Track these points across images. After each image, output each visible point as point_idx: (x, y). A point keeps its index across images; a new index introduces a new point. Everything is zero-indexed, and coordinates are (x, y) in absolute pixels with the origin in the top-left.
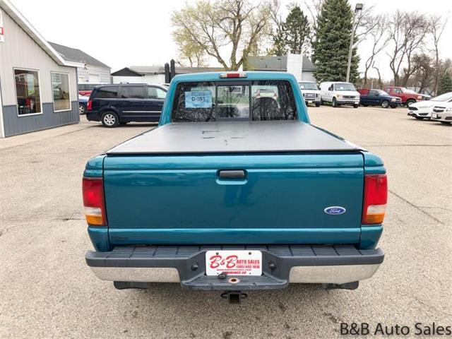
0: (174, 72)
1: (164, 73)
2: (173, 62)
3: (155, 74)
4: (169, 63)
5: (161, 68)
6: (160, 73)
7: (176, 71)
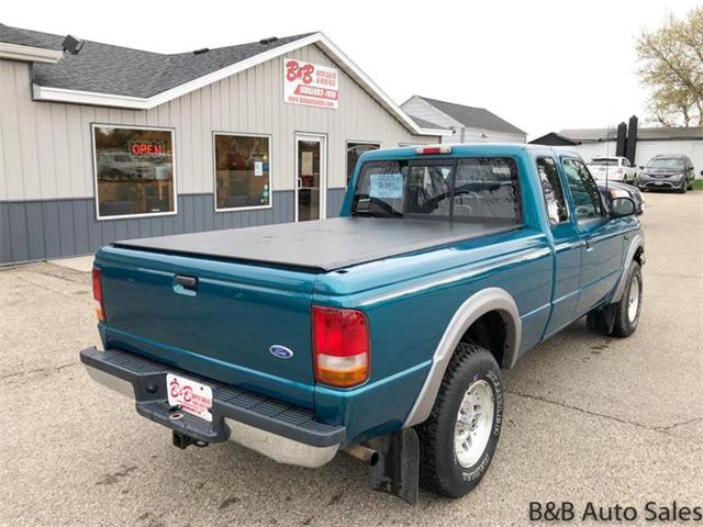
0: (635, 136)
1: (615, 140)
2: (634, 120)
3: (600, 141)
4: (627, 123)
5: (610, 132)
6: (609, 140)
7: (639, 135)
